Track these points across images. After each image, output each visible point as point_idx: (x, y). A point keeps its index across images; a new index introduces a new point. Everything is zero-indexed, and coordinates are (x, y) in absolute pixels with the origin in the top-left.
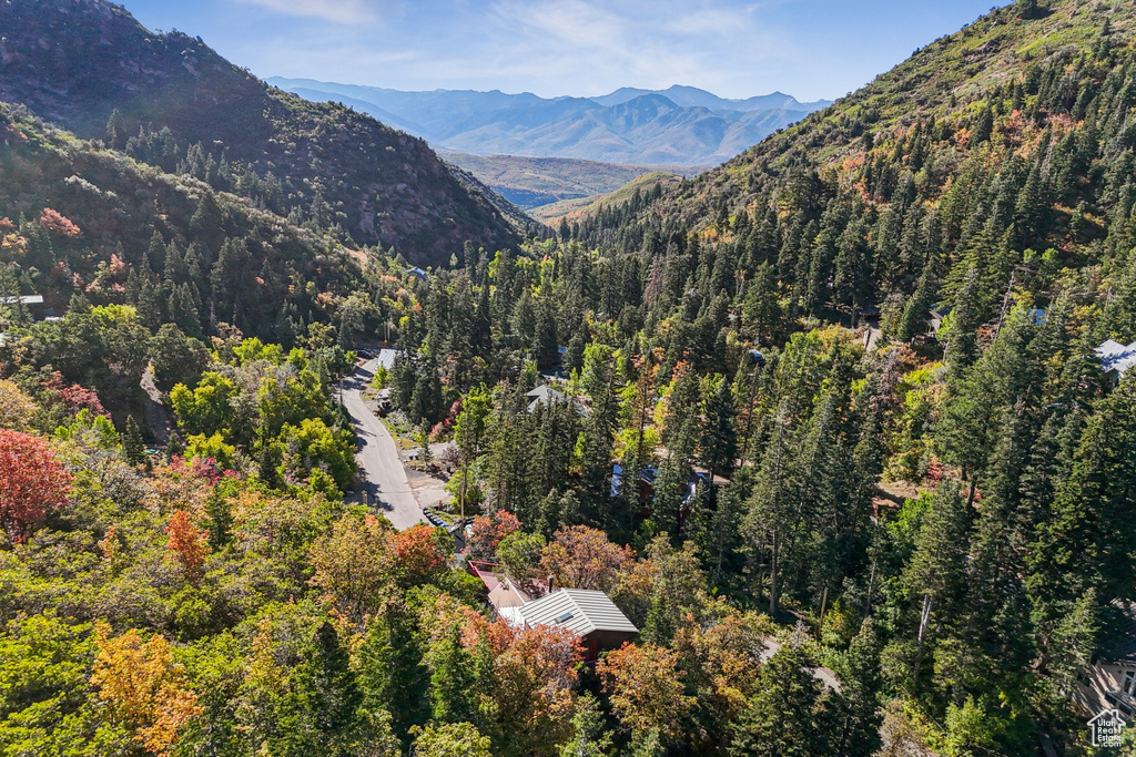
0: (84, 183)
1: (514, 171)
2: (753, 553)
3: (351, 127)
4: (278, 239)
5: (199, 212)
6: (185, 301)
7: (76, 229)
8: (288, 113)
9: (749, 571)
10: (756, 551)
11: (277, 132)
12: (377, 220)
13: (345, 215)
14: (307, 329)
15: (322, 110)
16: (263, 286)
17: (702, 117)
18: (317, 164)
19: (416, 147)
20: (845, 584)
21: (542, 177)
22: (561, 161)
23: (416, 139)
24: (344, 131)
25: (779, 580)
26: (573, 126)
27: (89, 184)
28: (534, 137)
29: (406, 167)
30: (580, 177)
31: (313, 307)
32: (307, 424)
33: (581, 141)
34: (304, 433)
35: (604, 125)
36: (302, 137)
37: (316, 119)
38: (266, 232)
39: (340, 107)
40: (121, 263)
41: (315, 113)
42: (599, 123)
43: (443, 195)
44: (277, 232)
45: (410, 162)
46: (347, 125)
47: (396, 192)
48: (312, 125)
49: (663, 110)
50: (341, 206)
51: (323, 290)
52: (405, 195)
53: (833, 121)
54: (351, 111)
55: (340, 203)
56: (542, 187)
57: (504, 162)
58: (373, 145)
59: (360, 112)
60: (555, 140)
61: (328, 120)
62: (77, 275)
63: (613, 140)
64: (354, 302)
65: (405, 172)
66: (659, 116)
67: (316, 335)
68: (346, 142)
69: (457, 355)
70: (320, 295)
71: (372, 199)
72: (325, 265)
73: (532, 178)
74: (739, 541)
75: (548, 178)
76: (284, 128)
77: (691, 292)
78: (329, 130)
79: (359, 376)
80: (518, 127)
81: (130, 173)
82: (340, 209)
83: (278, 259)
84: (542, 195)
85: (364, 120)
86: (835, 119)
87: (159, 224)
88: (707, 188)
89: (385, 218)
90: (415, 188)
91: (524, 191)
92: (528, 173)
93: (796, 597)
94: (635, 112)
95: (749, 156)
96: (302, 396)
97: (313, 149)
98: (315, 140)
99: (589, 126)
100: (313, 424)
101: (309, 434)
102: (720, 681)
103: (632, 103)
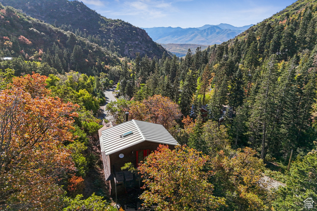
0: (35, 30)
1: (174, 48)
2: (253, 134)
3: (123, 26)
4: (94, 50)
5: (69, 40)
6: (57, 61)
7: (30, 42)
8: (105, 22)
9: (251, 143)
10: (254, 134)
11: (102, 27)
12: (129, 51)
13: (120, 50)
14: (99, 75)
15: (115, 21)
16: (87, 62)
17: (229, 32)
18: (113, 35)
19: (142, 32)
20: (298, 151)
21: (182, 49)
22: (188, 45)
23: (142, 30)
24: (121, 27)
25: (265, 148)
26: (192, 36)
27: (36, 30)
28: (180, 39)
29: (139, 37)
30: (193, 49)
31: (103, 69)
32: (81, 91)
33: (194, 40)
34: (79, 94)
35: (200, 35)
36: (109, 29)
37: (113, 23)
38: (91, 48)
39: (120, 20)
40: (42, 52)
41: (113, 22)
42: (199, 35)
43: (150, 45)
44: (94, 48)
45: (140, 36)
46: (122, 25)
47: (135, 44)
48: (112, 25)
49: (217, 30)
50: (119, 47)
51: (107, 65)
52: (138, 44)
53: (272, 21)
54: (123, 22)
55: (119, 46)
56: (182, 52)
57: (171, 45)
58: (129, 30)
59: (126, 22)
60: (186, 40)
61: (117, 24)
62: (27, 54)
63: (203, 39)
64: (116, 68)
65: (139, 38)
66: (216, 32)
67: (102, 76)
68: (122, 30)
69: (142, 77)
70: (105, 66)
71: (128, 45)
72: (108, 58)
73: (179, 50)
74: (246, 129)
75: (184, 49)
76: (104, 26)
77: (225, 56)
78: (117, 26)
79: (114, 88)
80: (176, 36)
81: (50, 29)
82: (119, 48)
83: (94, 55)
84: (182, 54)
85: (127, 24)
86: (272, 20)
87: (57, 43)
88: (231, 43)
89: (132, 51)
90: (141, 42)
91: (177, 53)
92: (178, 48)
93: (273, 156)
94: (209, 31)
95: (244, 33)
96: (83, 84)
97: (112, 31)
98: (112, 29)
99: (196, 36)
100: (83, 91)
101: (81, 94)
102: (242, 188)
103: (208, 29)
